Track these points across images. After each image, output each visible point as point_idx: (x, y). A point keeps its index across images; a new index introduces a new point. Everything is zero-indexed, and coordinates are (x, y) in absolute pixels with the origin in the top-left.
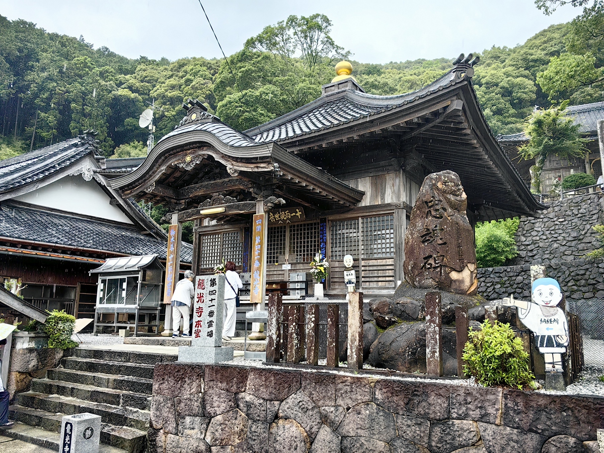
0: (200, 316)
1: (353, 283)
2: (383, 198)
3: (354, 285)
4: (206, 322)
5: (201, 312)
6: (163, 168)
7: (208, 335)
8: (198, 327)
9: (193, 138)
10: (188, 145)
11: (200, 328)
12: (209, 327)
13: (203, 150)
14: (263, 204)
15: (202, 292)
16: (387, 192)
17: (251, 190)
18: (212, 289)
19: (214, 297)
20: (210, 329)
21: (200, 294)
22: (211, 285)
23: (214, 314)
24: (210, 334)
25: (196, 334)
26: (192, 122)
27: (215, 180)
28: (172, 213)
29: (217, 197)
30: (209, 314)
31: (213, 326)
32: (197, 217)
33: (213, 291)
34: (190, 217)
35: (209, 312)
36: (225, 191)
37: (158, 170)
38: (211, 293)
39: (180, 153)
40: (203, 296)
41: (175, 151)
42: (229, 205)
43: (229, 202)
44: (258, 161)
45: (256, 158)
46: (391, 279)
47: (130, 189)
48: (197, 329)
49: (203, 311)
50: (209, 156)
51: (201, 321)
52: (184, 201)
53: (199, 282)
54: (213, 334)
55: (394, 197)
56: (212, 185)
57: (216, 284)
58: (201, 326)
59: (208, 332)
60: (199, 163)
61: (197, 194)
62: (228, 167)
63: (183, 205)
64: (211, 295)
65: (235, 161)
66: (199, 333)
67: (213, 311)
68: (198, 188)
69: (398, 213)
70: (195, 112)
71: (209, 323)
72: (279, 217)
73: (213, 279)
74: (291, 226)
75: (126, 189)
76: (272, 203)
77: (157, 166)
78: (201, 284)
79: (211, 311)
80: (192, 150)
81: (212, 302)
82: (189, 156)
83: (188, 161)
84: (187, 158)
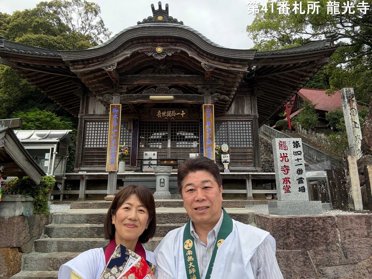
0: (288, 172)
1: (228, 162)
2: (243, 111)
3: (228, 164)
4: (295, 179)
5: (288, 170)
6: (127, 53)
7: (299, 191)
8: (287, 183)
9: (171, 33)
10: (161, 38)
12: (299, 183)
13: (175, 46)
14: (210, 98)
15: (285, 152)
16: (245, 108)
17: (198, 86)
18: (296, 150)
19: (299, 157)
20: (301, 185)
21: (284, 154)
22: (294, 147)
23: (303, 172)
24: (302, 190)
25: (285, 189)
26: (158, 22)
27: (160, 74)
28: (113, 94)
29: (163, 87)
30: (298, 171)
31: (303, 182)
32: (142, 101)
33: (297, 152)
34: (134, 100)
35: (297, 170)
36: (171, 84)
37: (122, 54)
38: (296, 154)
39: (149, 44)
40: (287, 156)
41: (144, 41)
42: (177, 95)
43: (176, 93)
44: (236, 62)
45: (235, 60)
46: (251, 161)
47: (84, 64)
48: (285, 185)
49: (290, 169)
50: (182, 52)
51: (289, 178)
52: (127, 86)
53: (279, 144)
54: (305, 190)
55: (250, 111)
56: (159, 78)
57: (300, 146)
58: (290, 183)
59: (299, 188)
60: (170, 55)
61: (141, 82)
62: (203, 63)
63: (125, 89)
64: (296, 155)
65: (211, 59)
66: (288, 189)
67: (301, 169)
68: (143, 78)
69: (255, 120)
70: (161, 15)
71: (299, 179)
72: (166, 114)
73: (296, 141)
74: (172, 122)
75: (79, 63)
76: (218, 98)
77: (123, 50)
78: (282, 145)
79: (299, 169)
80: (164, 43)
81: (298, 161)
82: (160, 48)
83: (159, 52)
84: (158, 49)
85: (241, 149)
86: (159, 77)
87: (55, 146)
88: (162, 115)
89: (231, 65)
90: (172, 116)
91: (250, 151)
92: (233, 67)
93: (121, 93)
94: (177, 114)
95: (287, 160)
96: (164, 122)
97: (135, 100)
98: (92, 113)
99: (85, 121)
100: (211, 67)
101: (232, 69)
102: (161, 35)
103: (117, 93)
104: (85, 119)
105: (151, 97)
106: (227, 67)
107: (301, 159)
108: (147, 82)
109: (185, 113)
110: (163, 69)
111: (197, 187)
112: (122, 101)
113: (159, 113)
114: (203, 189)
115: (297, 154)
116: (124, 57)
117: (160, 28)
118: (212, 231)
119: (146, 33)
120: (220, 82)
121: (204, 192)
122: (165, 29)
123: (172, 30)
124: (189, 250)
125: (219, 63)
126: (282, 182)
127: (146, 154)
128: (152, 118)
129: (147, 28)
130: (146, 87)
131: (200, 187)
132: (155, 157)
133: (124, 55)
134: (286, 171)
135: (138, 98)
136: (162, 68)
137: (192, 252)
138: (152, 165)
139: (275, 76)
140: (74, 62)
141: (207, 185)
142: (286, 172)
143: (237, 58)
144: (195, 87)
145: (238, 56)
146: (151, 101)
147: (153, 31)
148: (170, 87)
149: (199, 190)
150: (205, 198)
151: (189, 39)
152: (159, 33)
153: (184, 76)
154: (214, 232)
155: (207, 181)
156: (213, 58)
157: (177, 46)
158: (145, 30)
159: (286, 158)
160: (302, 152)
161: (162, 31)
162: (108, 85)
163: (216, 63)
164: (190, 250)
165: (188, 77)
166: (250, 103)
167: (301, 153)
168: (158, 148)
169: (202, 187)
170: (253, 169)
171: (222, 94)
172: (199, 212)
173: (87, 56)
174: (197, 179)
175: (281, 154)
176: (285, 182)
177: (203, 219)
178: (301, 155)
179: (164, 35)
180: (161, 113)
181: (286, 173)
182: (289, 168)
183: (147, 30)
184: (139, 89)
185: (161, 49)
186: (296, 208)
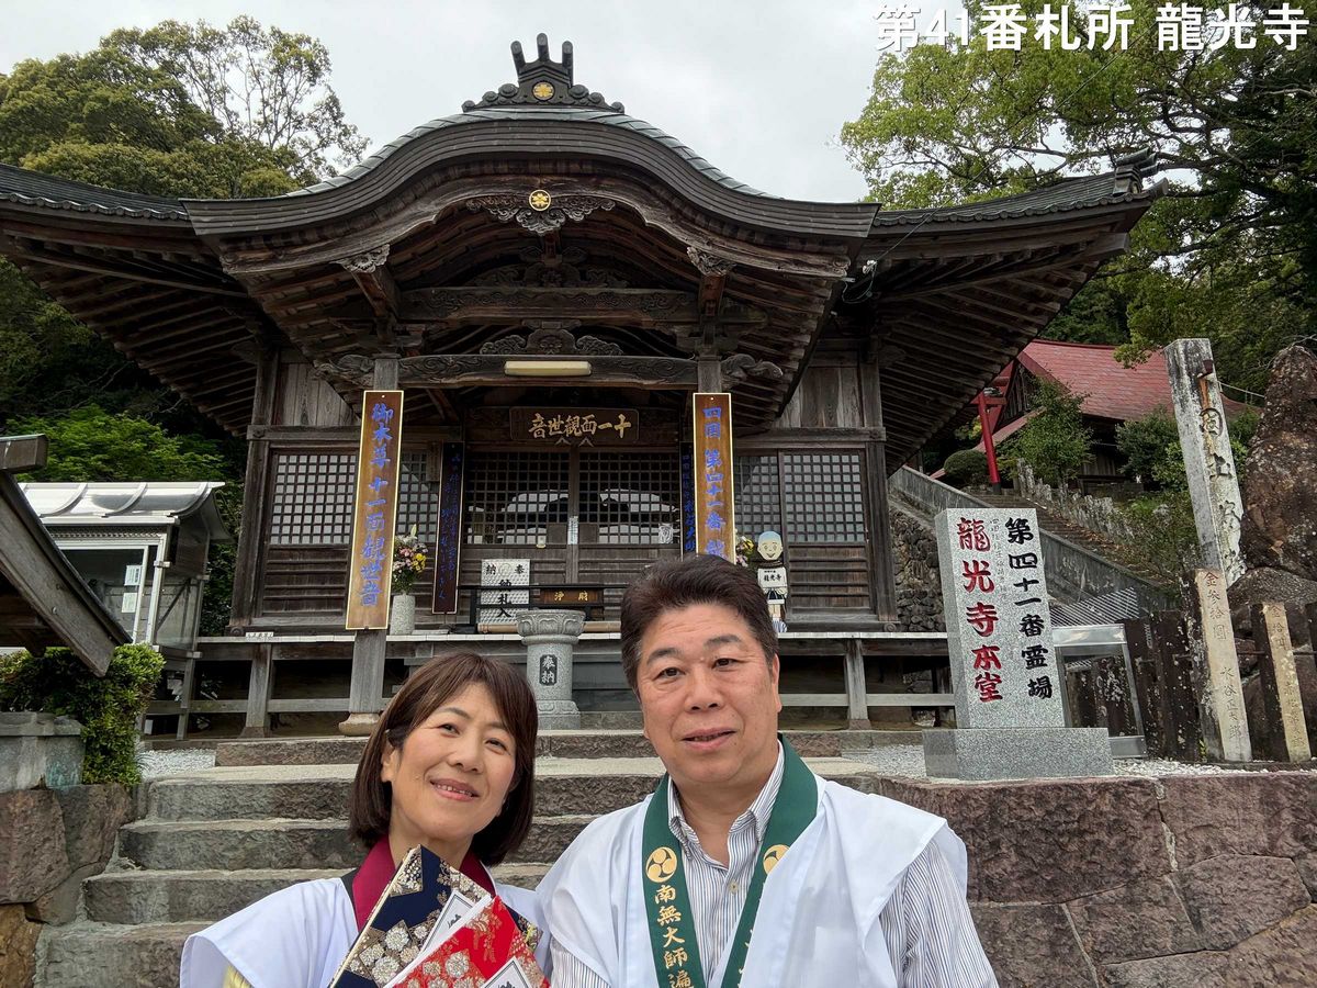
0: (990, 629)
2: (832, 416)
3: (782, 601)
4: (1017, 651)
5: (991, 620)
6: (427, 209)
7: (1032, 693)
8: (988, 665)
9: (580, 143)
11: (993, 670)
12: (1031, 665)
13: (597, 187)
14: (719, 370)
15: (980, 556)
16: (840, 405)
17: (676, 329)
18: (1019, 549)
19: (1029, 574)
20: (1037, 673)
21: (975, 563)
22: (1013, 539)
23: (1043, 627)
24: (1041, 688)
25: (982, 689)
26: (537, 104)
27: (541, 285)
28: (375, 355)
29: (551, 332)
30: (1025, 625)
31: (1045, 662)
32: (477, 378)
33: (1023, 557)
34: (448, 377)
35: (1023, 620)
36: (581, 320)
37: (407, 213)
38: (1018, 563)
39: (503, 179)
40: (988, 569)
41: (488, 168)
42: (603, 360)
43: (597, 352)
44: (808, 246)
45: (804, 238)
46: (860, 591)
47: (271, 247)
48: (983, 672)
49: (997, 616)
50: (621, 210)
51: (996, 649)
52: (423, 327)
53: (960, 529)
54: (1053, 688)
55: (857, 417)
56: (539, 297)
57: (1032, 536)
58: (998, 665)
59: (1032, 684)
60: (578, 219)
61: (476, 313)
62: (694, 247)
63: (416, 338)
64: (1019, 567)
65: (720, 235)
66: (994, 685)
67: (1037, 616)
68: (482, 297)
69: (875, 450)
70: (549, 79)
71: (1028, 653)
72: (562, 427)
73: (1019, 520)
74: (584, 456)
75: (253, 243)
76: (745, 370)
77: (410, 198)
78: (971, 532)
79: (1029, 616)
80: (556, 178)
81: (1026, 589)
82: (544, 194)
83: (540, 207)
84: (535, 198)
85: (828, 550)
86: (537, 294)
87: (162, 542)
88: (547, 429)
89: (791, 256)
90: (585, 435)
91: (856, 557)
92: (797, 263)
93: (404, 352)
94: (601, 427)
95: (987, 586)
96: (554, 456)
97: (453, 376)
98: (297, 423)
99: (272, 452)
100: (721, 263)
101: (794, 269)
102: (548, 150)
103: (391, 350)
104: (271, 442)
105: (510, 365)
106: (778, 262)
107: (1036, 582)
108: (496, 312)
109: (628, 425)
110: (552, 269)
111: (689, 660)
112: (406, 378)
113: (539, 423)
114: (714, 666)
115: (1021, 564)
116: (415, 224)
117: (544, 124)
118: (745, 815)
119: (495, 143)
120: (754, 316)
121: (714, 679)
122: (559, 130)
123: (585, 132)
124: (663, 883)
125: (747, 248)
126: (973, 662)
127: (491, 569)
128: (511, 440)
129: (496, 124)
130: (493, 330)
131: (702, 659)
132: (524, 580)
133: (414, 217)
134: (985, 623)
135: (462, 370)
136: (550, 263)
137: (673, 890)
138: (510, 606)
139: (940, 296)
140: (236, 241)
141: (725, 652)
142: (985, 627)
143: (811, 231)
144: (667, 333)
145: (813, 225)
146: (512, 379)
147: (518, 136)
148: (578, 332)
149: (699, 671)
150: (718, 699)
151: (645, 165)
152: (538, 143)
153: (626, 291)
154: (752, 818)
155: (724, 640)
156: (727, 231)
157: (603, 189)
158: (492, 131)
159: (985, 577)
160: (1039, 557)
161: (548, 136)
162: (357, 322)
163: (738, 247)
164: (666, 883)
165: (642, 297)
166: (856, 389)
167: (1036, 561)
168: (534, 546)
169: (708, 659)
170: (870, 619)
171: (759, 356)
172: (697, 748)
173: (283, 219)
174: (693, 634)
175: (966, 564)
176: (983, 664)
177: (712, 773)
178: (1035, 567)
179: (559, 149)
180: (546, 422)
181: (984, 630)
182: (995, 613)
183: (496, 130)
184: (467, 338)
185: (545, 198)
186: (1021, 754)
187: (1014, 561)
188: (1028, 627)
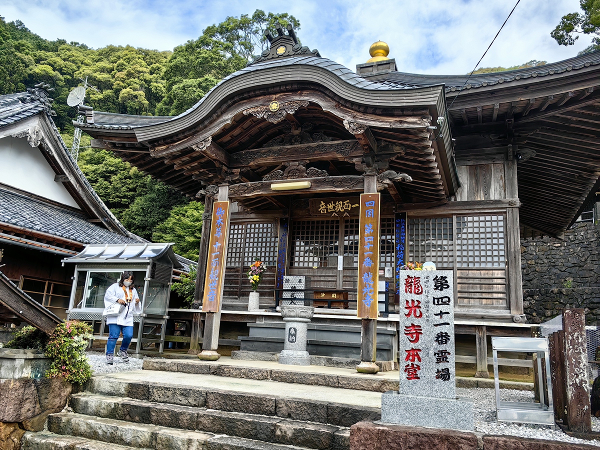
0: (417, 339)
2: (487, 193)
4: (432, 352)
5: (418, 333)
6: (226, 118)
7: (438, 377)
8: (413, 360)
9: (289, 76)
10: (277, 86)
11: (416, 362)
12: (438, 361)
13: (301, 95)
14: (376, 180)
15: (416, 297)
16: (492, 187)
17: (354, 160)
18: (439, 294)
19: (444, 308)
20: (442, 366)
21: (413, 301)
22: (437, 288)
23: (449, 340)
24: (444, 375)
25: (409, 372)
26: (278, 57)
27: (291, 145)
28: (219, 185)
29: (295, 167)
30: (438, 338)
31: (448, 360)
32: (260, 193)
33: (442, 298)
34: (248, 193)
35: (437, 334)
36: (309, 160)
37: (218, 121)
38: (438, 302)
39: (259, 98)
40: (420, 305)
41: (252, 94)
42: (317, 180)
43: (312, 175)
44: (405, 113)
45: (403, 109)
46: (501, 296)
47: (167, 144)
48: (410, 363)
49: (422, 332)
50: (311, 103)
51: (420, 350)
52: (239, 170)
53: (406, 282)
54: (451, 375)
55: (503, 193)
56: (289, 151)
57: (448, 286)
58: (419, 360)
59: (438, 371)
60: (292, 113)
61: (261, 161)
62: (347, 120)
63: (237, 175)
64: (438, 304)
65: (359, 112)
66: (415, 371)
67: (446, 333)
68: (264, 153)
69: (512, 212)
71: (438, 354)
72: (334, 208)
73: (442, 277)
74: (347, 221)
75: (160, 142)
76: (390, 179)
77: (219, 113)
78: (412, 284)
79: (441, 332)
80: (282, 94)
81: (441, 317)
82: (276, 103)
83: (275, 110)
84: (272, 105)
86: (288, 149)
88: (327, 209)
89: (398, 119)
90: (345, 211)
91: (499, 276)
92: (401, 122)
93: (231, 183)
94: (354, 206)
95: (418, 315)
96: (333, 222)
97: (250, 193)
100: (361, 126)
101: (399, 126)
102: (275, 82)
103: (225, 182)
105: (273, 186)
106: (390, 123)
107: (448, 313)
108: (269, 160)
110: (296, 135)
112: (232, 194)
113: (323, 206)
115: (440, 303)
116: (222, 125)
117: (273, 69)
119: (252, 82)
122: (279, 71)
123: (291, 70)
125: (374, 117)
126: (405, 356)
127: (288, 281)
128: (311, 215)
129: (252, 73)
130: (270, 168)
132: (302, 286)
133: (222, 122)
134: (415, 335)
135: (254, 189)
136: (296, 132)
140: (155, 142)
142: (414, 338)
143: (405, 104)
144: (351, 162)
145: (406, 101)
146: (274, 192)
147: (262, 77)
148: (308, 166)
151: (319, 82)
152: (270, 79)
153: (330, 143)
156: (362, 109)
157: (303, 96)
158: (251, 77)
159: (417, 310)
160: (452, 299)
161: (275, 75)
162: (213, 170)
163: (369, 117)
165: (338, 145)
167: (449, 301)
168: (311, 268)
171: (399, 171)
173: (168, 131)
175: (407, 302)
176: (411, 358)
178: (449, 304)
179: (279, 81)
181: (413, 340)
182: (421, 330)
183: (252, 76)
184: (256, 174)
185: (276, 105)
187: (436, 300)
188: (440, 339)
